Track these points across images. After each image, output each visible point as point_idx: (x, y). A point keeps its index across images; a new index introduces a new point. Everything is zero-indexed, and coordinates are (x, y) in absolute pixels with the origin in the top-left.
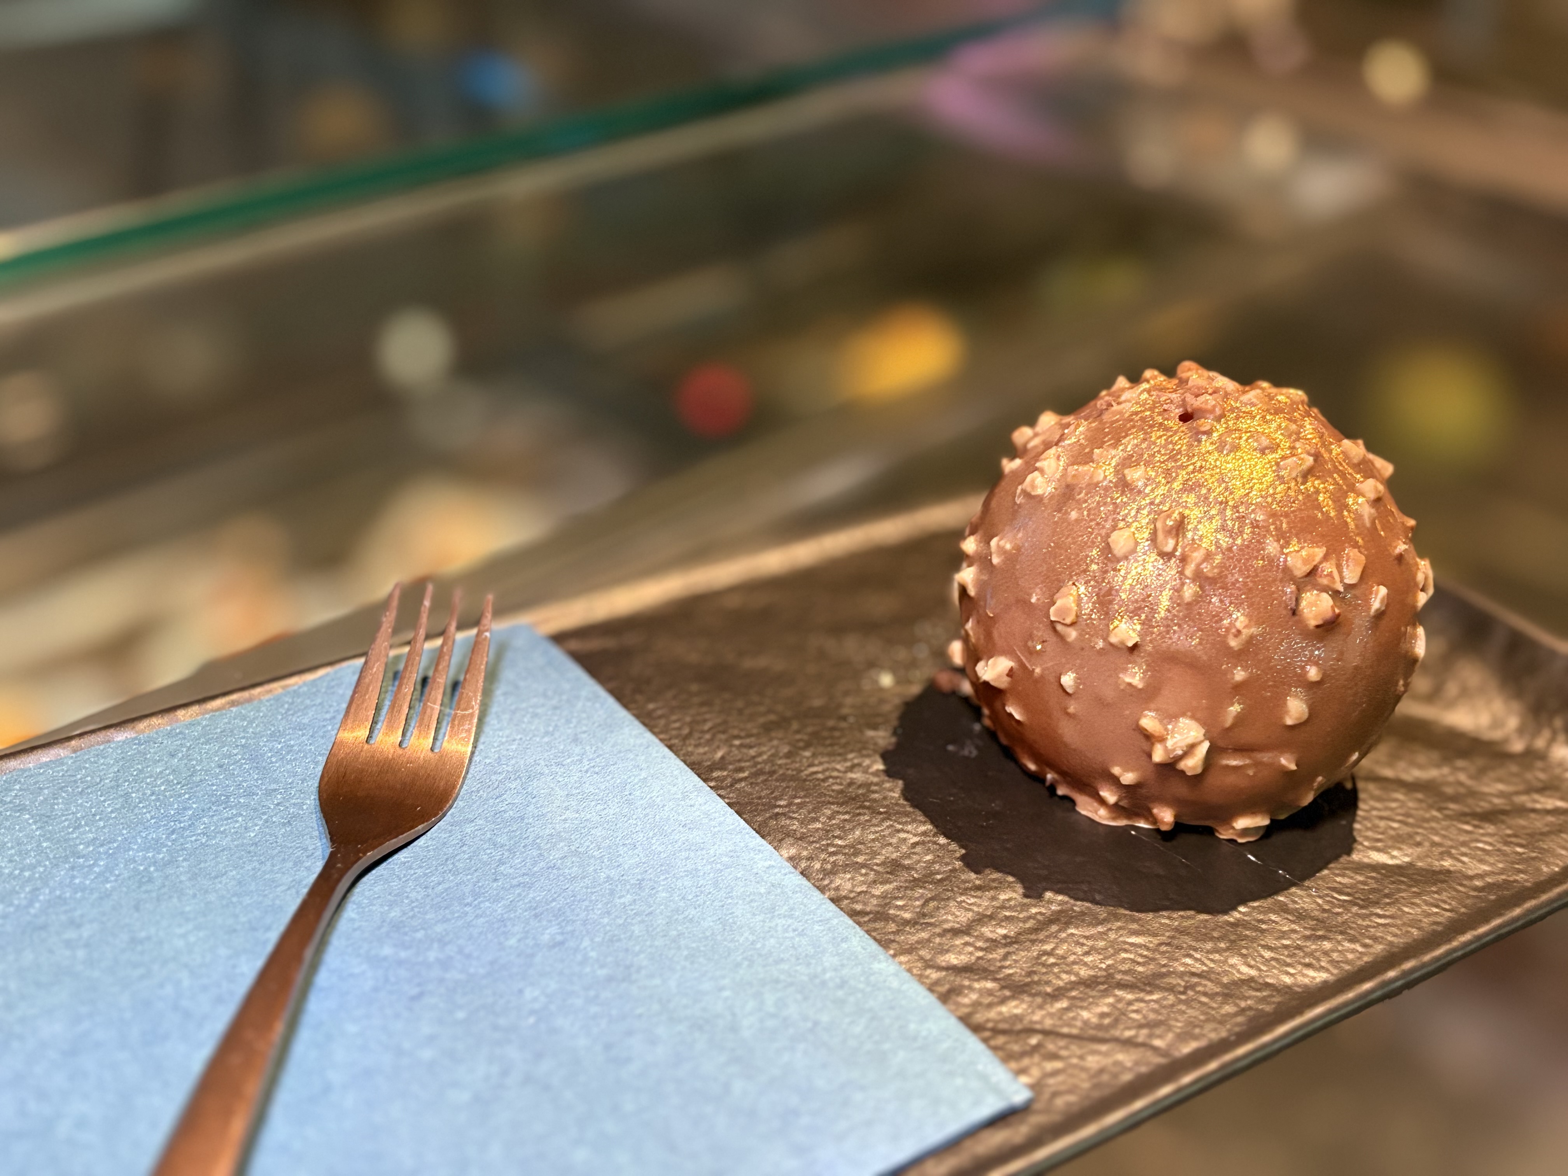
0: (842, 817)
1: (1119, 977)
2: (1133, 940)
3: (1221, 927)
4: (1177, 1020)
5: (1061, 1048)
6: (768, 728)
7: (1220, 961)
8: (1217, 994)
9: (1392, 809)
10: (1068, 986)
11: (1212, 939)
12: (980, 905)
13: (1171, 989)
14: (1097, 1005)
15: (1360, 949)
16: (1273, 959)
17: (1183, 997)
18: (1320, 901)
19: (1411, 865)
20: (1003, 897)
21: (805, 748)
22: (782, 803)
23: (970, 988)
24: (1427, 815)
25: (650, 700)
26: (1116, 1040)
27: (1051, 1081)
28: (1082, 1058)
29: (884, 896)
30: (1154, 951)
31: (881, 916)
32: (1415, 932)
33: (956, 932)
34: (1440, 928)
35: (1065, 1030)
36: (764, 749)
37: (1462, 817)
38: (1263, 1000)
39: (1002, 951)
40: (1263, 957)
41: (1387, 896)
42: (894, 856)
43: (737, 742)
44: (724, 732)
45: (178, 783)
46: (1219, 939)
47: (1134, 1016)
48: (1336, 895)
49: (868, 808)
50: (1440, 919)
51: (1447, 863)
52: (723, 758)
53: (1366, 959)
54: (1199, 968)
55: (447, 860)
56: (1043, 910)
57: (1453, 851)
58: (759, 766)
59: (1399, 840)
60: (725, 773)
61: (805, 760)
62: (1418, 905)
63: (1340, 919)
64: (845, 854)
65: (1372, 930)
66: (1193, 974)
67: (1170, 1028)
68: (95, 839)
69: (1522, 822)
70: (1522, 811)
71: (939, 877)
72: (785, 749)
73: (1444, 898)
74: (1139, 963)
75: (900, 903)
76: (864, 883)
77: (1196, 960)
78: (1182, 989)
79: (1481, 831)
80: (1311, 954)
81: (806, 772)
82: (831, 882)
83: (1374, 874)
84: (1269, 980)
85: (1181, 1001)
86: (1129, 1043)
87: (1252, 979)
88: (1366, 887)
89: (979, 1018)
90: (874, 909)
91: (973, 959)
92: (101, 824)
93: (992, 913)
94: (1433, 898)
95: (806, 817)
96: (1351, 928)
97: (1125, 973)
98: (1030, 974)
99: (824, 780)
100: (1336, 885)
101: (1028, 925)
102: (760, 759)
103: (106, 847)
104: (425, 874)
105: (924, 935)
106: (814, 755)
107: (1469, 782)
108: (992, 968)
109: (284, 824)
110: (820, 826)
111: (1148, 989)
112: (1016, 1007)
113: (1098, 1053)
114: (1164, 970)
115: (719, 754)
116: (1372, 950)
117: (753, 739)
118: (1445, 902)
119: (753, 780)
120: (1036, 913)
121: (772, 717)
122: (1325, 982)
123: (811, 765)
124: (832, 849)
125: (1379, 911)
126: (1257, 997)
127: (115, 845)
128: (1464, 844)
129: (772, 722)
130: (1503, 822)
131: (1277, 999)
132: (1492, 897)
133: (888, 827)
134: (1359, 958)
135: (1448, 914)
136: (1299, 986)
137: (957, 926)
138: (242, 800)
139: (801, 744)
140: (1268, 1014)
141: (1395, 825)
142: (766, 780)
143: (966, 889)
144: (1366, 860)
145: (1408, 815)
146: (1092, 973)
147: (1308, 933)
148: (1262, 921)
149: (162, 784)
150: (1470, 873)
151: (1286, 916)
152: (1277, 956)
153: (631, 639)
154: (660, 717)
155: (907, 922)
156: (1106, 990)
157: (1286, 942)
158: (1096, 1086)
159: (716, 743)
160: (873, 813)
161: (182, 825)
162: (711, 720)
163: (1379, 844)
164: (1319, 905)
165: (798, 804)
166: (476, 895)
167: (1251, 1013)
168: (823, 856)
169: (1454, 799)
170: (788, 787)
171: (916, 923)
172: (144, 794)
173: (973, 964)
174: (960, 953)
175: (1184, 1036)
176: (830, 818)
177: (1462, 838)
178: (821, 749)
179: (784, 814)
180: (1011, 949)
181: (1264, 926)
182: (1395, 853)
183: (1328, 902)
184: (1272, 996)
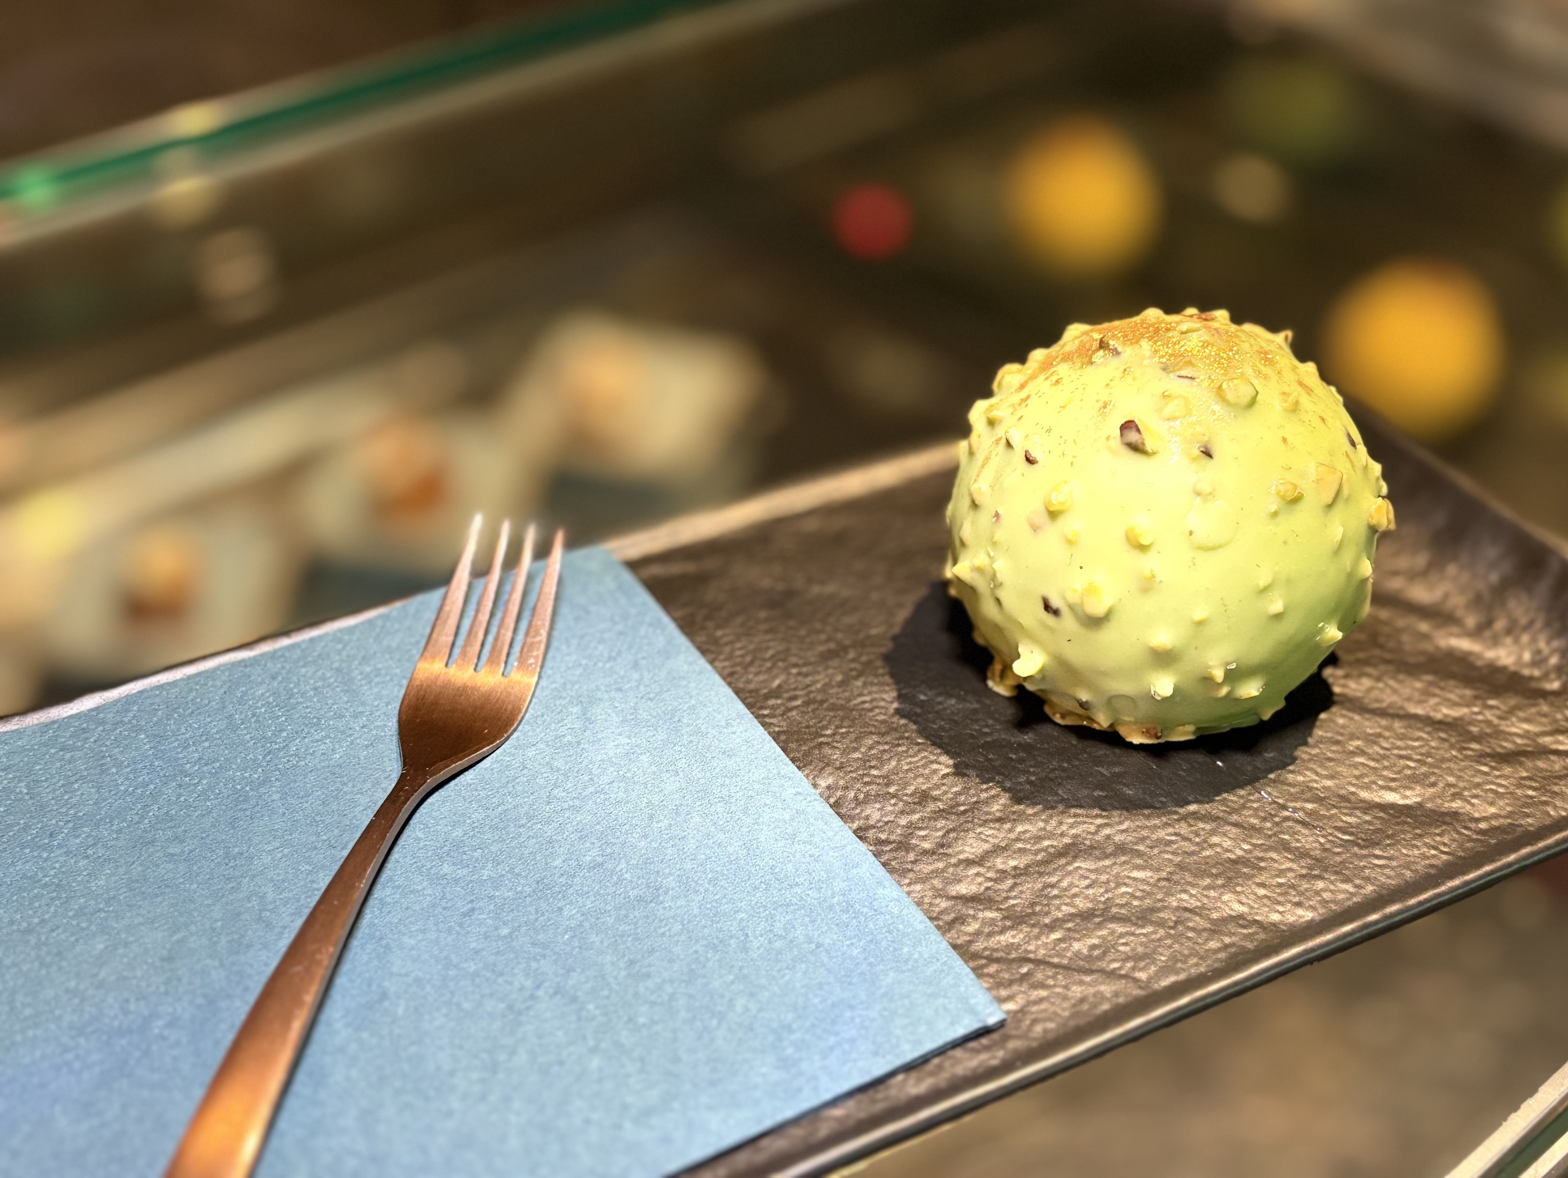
0: (881, 748)
1: (1114, 910)
2: (1135, 874)
3: (1221, 864)
4: (1162, 954)
5: (1049, 977)
6: (826, 657)
7: (1214, 898)
8: (1205, 930)
9: (1413, 748)
10: (1066, 918)
11: (1211, 875)
12: (997, 837)
13: (1161, 924)
14: (1090, 937)
15: (1352, 890)
16: (1265, 896)
17: (1172, 932)
18: (1322, 840)
19: (1420, 805)
20: (1020, 828)
21: (856, 678)
22: (829, 732)
23: (974, 917)
24: (1447, 755)
25: (719, 627)
26: (1102, 971)
27: (1034, 1009)
28: (1066, 987)
29: (910, 825)
30: (1155, 885)
31: (903, 846)
32: (1408, 874)
33: (969, 863)
34: (1433, 871)
35: (1056, 960)
36: (818, 677)
37: (1480, 758)
38: (1246, 937)
39: (1010, 882)
40: (1255, 894)
41: (1388, 837)
42: (924, 787)
43: (794, 671)
44: (784, 660)
45: (277, 706)
46: (1216, 876)
47: (1122, 948)
48: (1340, 835)
49: (907, 738)
50: (1434, 862)
51: (1456, 805)
52: (779, 686)
53: (1355, 899)
54: (1194, 903)
55: (508, 782)
56: (1055, 843)
57: (1466, 793)
58: (812, 696)
59: (1415, 780)
60: (779, 702)
61: (855, 689)
62: (1417, 847)
63: (1338, 859)
64: (879, 784)
65: (1367, 871)
66: (1186, 909)
67: (1154, 961)
68: (200, 759)
69: (1540, 764)
70: (1545, 752)
71: (962, 808)
72: (839, 678)
73: (1446, 841)
74: (1136, 898)
75: (922, 833)
76: (892, 812)
77: (1192, 895)
78: (1172, 924)
79: (1497, 773)
80: (1301, 894)
81: (855, 702)
82: (862, 811)
83: (1382, 814)
84: (1257, 918)
85: (1170, 935)
86: (1112, 975)
87: (1241, 916)
88: (1371, 828)
89: (978, 946)
90: (898, 838)
91: (983, 888)
92: (207, 744)
93: (1007, 845)
94: (1434, 840)
95: (847, 747)
96: (1347, 868)
97: (1122, 906)
98: (1033, 904)
99: (871, 710)
100: (1340, 824)
101: (1039, 857)
102: (813, 688)
103: (210, 767)
104: (488, 796)
105: (941, 865)
106: (865, 685)
107: (1496, 721)
108: (999, 899)
109: (367, 746)
110: (860, 756)
111: (1140, 923)
112: (1014, 937)
113: (1081, 983)
114: (1159, 905)
115: (777, 683)
116: (1363, 891)
117: (810, 668)
118: (1445, 844)
119: (805, 709)
120: (1048, 846)
121: (832, 646)
122: (1312, 920)
123: (861, 695)
124: (866, 779)
125: (1378, 852)
126: (1242, 934)
127: (218, 764)
128: (1478, 785)
129: (830, 651)
130: (1521, 764)
131: (1262, 936)
132: (1493, 841)
133: (923, 758)
134: (1348, 899)
135: (1445, 857)
136: (1285, 925)
137: (971, 857)
138: (331, 723)
139: (854, 673)
140: (1249, 951)
141: (1412, 764)
142: (817, 709)
143: (986, 821)
144: (1377, 800)
145: (1429, 755)
146: (1090, 905)
147: (1304, 872)
148: (1262, 859)
149: (263, 705)
150: (1477, 815)
151: (1286, 854)
152: (1269, 894)
153: (711, 564)
154: (726, 644)
155: (925, 852)
156: (1099, 924)
157: (1280, 880)
158: (1073, 1016)
159: (775, 671)
160: (912, 743)
161: (277, 746)
162: (775, 647)
163: (1393, 784)
164: (1321, 844)
165: (843, 733)
166: (530, 818)
167: (1233, 950)
168: (858, 786)
169: (1477, 739)
170: (835, 717)
171: (934, 853)
172: (246, 716)
173: (980, 894)
174: (970, 884)
175: (1166, 970)
176: (871, 748)
177: (1477, 780)
178: (871, 679)
179: (828, 744)
180: (1018, 881)
181: (1262, 864)
182: (1408, 793)
183: (1329, 841)
184: (1256, 933)
